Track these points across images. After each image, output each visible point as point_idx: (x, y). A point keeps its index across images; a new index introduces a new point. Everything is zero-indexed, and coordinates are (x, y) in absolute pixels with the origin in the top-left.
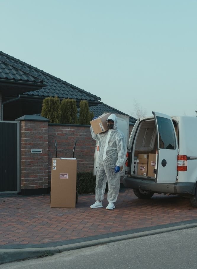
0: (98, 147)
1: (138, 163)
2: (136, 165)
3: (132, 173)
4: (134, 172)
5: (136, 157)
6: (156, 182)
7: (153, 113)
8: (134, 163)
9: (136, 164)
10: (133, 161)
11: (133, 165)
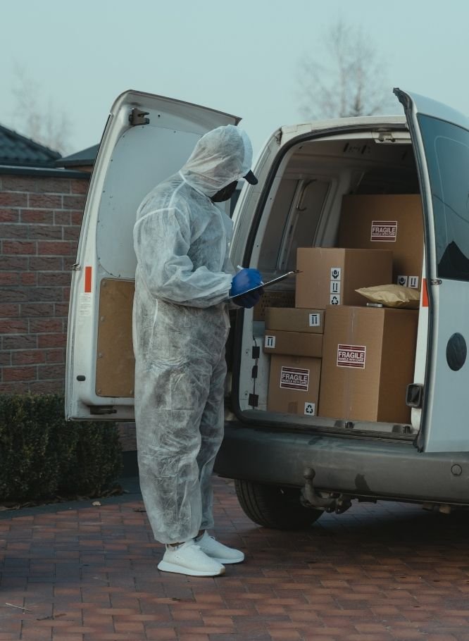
0: (89, 270)
1: (270, 354)
2: (259, 360)
3: (244, 405)
4: (253, 399)
5: (262, 324)
6: (422, 450)
7: (403, 97)
8: (250, 353)
9: (262, 360)
10: (248, 342)
11: (247, 362)
